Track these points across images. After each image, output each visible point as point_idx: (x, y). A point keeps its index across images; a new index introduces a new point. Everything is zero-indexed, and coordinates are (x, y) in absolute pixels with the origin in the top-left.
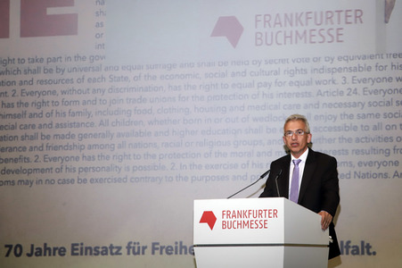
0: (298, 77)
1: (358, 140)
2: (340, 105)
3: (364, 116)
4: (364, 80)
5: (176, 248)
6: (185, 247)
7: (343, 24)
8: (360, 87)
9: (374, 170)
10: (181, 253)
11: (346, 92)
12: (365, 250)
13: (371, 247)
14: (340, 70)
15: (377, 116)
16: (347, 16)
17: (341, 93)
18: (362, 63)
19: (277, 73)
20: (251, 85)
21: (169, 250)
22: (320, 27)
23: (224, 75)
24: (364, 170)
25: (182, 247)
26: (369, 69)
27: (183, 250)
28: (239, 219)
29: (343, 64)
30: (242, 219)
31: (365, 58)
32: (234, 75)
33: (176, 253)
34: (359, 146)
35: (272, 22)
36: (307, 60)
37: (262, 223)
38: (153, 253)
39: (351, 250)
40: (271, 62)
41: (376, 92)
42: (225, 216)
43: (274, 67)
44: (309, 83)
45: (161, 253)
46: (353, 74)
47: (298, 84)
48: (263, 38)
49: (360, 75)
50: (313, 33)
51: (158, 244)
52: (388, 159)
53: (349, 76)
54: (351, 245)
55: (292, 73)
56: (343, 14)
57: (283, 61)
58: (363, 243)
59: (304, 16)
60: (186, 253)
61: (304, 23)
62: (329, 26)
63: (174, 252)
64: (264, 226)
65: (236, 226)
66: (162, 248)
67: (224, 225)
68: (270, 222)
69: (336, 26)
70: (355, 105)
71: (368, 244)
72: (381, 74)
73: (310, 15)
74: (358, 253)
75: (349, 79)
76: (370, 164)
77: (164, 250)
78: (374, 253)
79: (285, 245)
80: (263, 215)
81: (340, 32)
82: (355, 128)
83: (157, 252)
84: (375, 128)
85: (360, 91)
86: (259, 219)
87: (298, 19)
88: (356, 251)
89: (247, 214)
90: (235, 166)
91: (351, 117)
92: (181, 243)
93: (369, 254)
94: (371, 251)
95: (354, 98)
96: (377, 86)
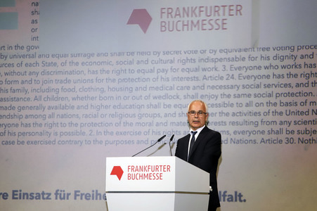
0: (189, 65)
1: (234, 114)
2: (221, 87)
3: (239, 96)
4: (240, 68)
5: (93, 195)
6: (100, 194)
7: (227, 16)
8: (236, 73)
9: (246, 137)
10: (96, 199)
11: (225, 77)
12: (238, 198)
13: (242, 196)
14: (221, 60)
15: (249, 96)
16: (230, 10)
17: (222, 78)
18: (238, 54)
19: (172, 62)
20: (152, 71)
21: (87, 197)
22: (209, 18)
23: (131, 63)
24: (238, 137)
25: (97, 194)
26: (244, 59)
27: (98, 197)
28: (141, 173)
29: (223, 55)
30: (143, 173)
31: (240, 50)
32: (138, 62)
33: (93, 199)
34: (235, 119)
35: (173, 14)
36: (196, 52)
37: (159, 175)
38: (75, 199)
39: (227, 198)
40: (168, 53)
41: (248, 77)
42: (130, 170)
43: (170, 57)
44: (197, 70)
45: (81, 199)
46: (231, 63)
47: (189, 70)
48: (167, 26)
49: (237, 64)
50: (204, 22)
51: (79, 191)
52: (256, 129)
53: (228, 64)
54: (227, 194)
55: (184, 62)
56: (227, 8)
57: (177, 52)
58: (236, 193)
59: (198, 9)
60: (100, 199)
61: (198, 14)
62: (217, 17)
63: (91, 198)
64: (160, 177)
65: (138, 177)
66: (82, 195)
67: (129, 177)
68: (164, 174)
69: (221, 17)
70: (232, 87)
71: (240, 194)
72: (252, 64)
73: (202, 9)
74: (232, 201)
75: (228, 68)
76: (243, 132)
77: (84, 197)
78: (245, 201)
79: (176, 192)
80: (159, 169)
81: (225, 22)
82: (232, 105)
83: (78, 198)
84: (247, 105)
85: (236, 76)
86: (156, 173)
87: (193, 12)
88: (231, 199)
89: (147, 168)
90: (139, 133)
91: (229, 96)
92: (97, 191)
93: (241, 201)
94: (242, 199)
95: (231, 82)
96: (250, 73)
